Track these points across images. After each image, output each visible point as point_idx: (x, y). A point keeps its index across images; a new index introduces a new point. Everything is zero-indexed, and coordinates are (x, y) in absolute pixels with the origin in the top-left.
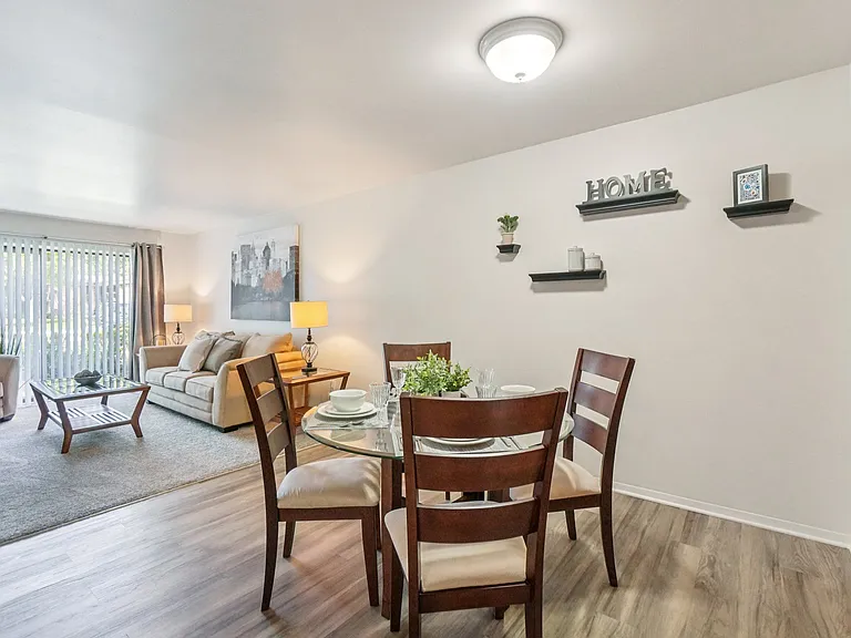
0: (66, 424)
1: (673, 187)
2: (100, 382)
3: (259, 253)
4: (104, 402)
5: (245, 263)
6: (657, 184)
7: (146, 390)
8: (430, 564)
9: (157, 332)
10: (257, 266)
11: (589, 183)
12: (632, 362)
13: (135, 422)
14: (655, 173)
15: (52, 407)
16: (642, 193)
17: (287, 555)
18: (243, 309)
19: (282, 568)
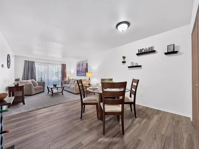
0: (52, 92)
1: (154, 50)
2: (57, 86)
3: (81, 65)
4: (57, 89)
5: (79, 67)
6: (151, 49)
7: (64, 87)
8: (107, 108)
9: (65, 78)
10: (81, 67)
11: (139, 50)
12: (139, 80)
13: (62, 92)
14: (151, 47)
15: (50, 90)
16: (148, 51)
17: (84, 112)
18: (79, 74)
19: (83, 114)
